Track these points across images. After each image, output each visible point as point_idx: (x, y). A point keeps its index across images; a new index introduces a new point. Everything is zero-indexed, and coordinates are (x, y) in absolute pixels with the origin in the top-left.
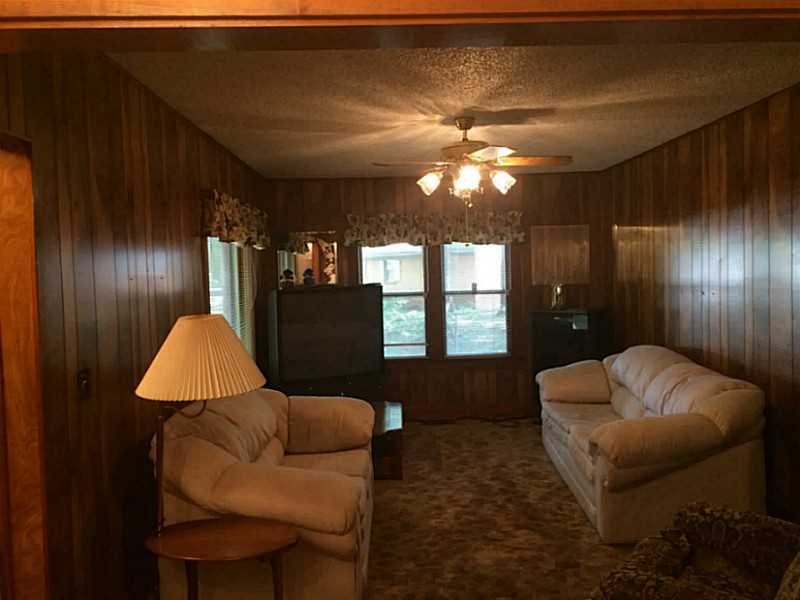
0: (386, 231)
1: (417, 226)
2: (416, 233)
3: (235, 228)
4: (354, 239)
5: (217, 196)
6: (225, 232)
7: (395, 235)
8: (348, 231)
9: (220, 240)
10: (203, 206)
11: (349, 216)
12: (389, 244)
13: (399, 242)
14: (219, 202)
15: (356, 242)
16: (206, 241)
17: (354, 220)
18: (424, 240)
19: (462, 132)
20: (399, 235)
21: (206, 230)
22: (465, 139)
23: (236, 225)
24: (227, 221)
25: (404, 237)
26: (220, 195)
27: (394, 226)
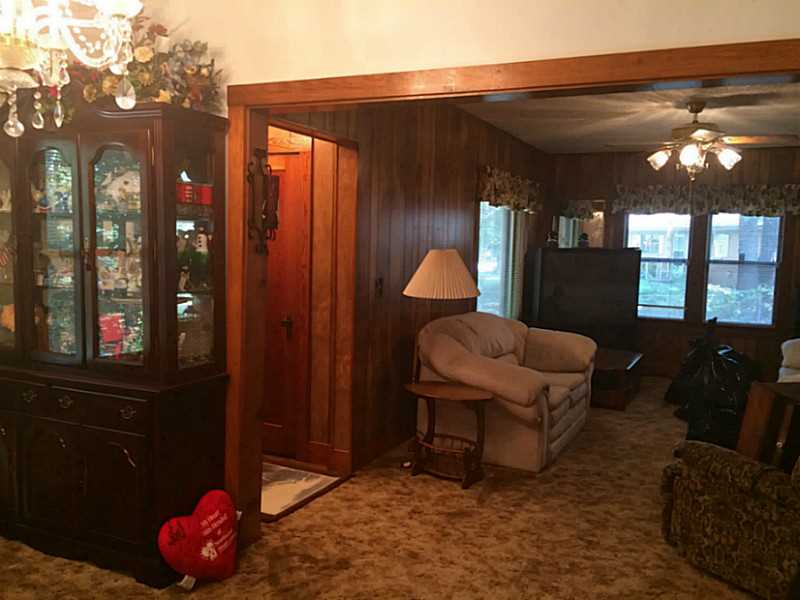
0: (653, 200)
1: (684, 196)
2: (683, 203)
3: (503, 196)
4: (622, 207)
5: (489, 170)
6: (493, 198)
7: (661, 205)
8: (616, 201)
9: (490, 204)
10: (479, 178)
11: (618, 186)
12: (654, 213)
13: (664, 211)
14: (490, 175)
15: (624, 210)
16: (479, 205)
17: (622, 190)
18: (689, 209)
19: (693, 114)
20: (664, 205)
21: (479, 196)
22: (695, 122)
23: (504, 193)
24: (496, 190)
25: (671, 206)
26: (492, 169)
27: (661, 196)
